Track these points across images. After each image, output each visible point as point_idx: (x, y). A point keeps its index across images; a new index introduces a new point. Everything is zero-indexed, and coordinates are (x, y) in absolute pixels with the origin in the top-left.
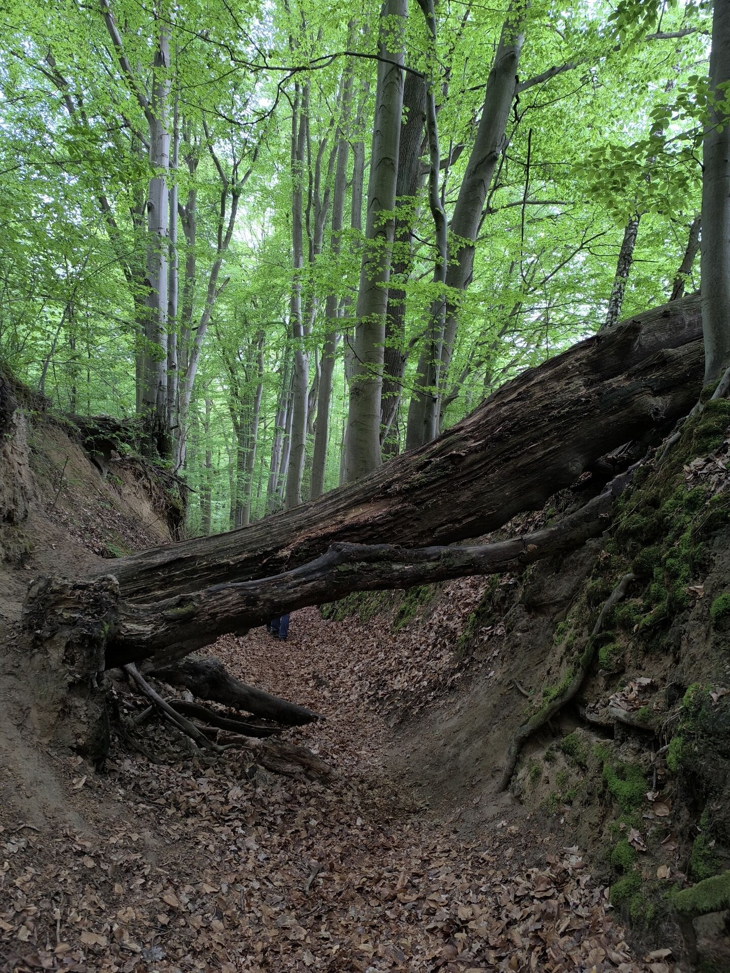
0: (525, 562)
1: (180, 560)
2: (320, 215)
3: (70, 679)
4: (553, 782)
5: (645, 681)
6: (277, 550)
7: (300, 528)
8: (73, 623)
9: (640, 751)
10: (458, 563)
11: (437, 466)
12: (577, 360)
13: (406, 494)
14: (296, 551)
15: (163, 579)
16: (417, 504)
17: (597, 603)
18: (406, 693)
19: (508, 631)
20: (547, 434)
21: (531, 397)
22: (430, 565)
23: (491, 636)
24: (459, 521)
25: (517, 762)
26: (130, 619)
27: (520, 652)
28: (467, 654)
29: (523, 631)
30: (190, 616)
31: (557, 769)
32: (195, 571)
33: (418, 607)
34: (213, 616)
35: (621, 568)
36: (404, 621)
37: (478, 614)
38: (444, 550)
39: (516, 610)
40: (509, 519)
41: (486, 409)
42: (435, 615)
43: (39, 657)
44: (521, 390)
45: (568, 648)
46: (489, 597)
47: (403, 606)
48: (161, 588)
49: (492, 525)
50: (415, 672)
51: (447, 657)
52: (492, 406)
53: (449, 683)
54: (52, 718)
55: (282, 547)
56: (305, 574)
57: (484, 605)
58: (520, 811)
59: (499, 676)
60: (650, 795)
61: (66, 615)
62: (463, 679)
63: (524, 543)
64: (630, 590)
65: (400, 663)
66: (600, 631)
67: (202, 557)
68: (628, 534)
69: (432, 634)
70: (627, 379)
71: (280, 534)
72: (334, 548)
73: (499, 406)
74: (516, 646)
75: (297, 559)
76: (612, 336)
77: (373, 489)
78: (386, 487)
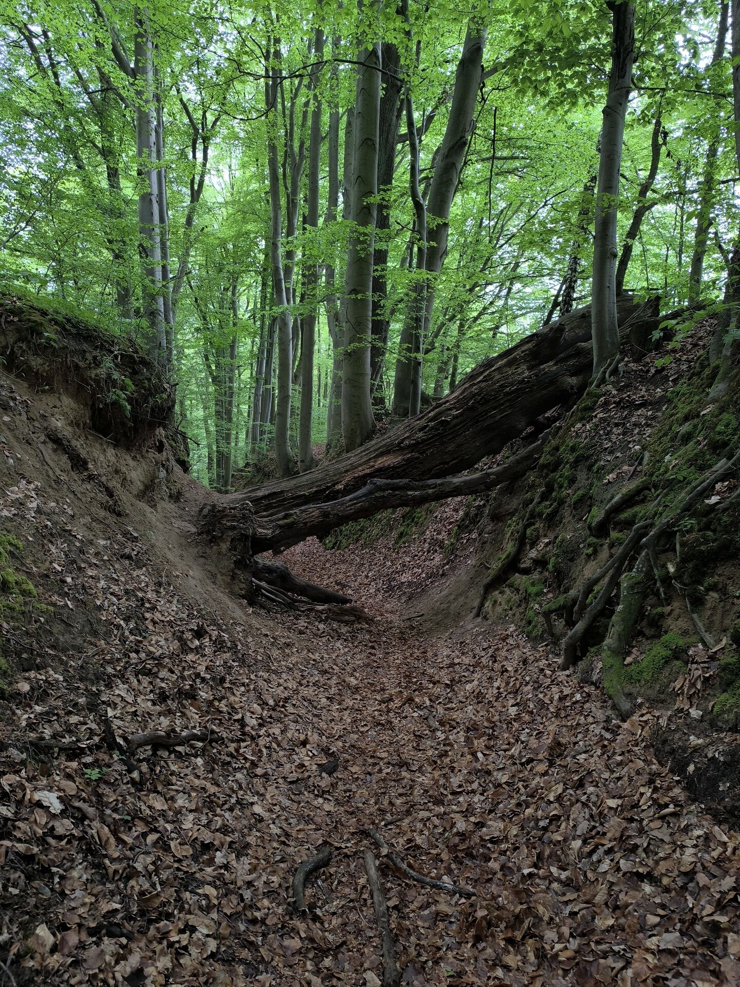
0: (489, 486)
1: (274, 493)
2: (296, 168)
3: (235, 559)
4: (503, 603)
5: (547, 541)
6: (334, 485)
7: (347, 471)
8: (233, 528)
9: (541, 572)
10: (448, 489)
11: (432, 428)
12: (523, 352)
13: (412, 448)
14: (347, 485)
15: (266, 505)
16: (421, 454)
17: (527, 505)
18: (410, 584)
19: (480, 535)
20: (503, 404)
21: (492, 379)
22: (430, 491)
23: (468, 540)
24: (447, 463)
25: (484, 599)
26: (260, 526)
27: (488, 546)
28: (452, 553)
29: (489, 534)
30: (293, 523)
31: (505, 596)
32: (285, 500)
33: (414, 529)
34: (305, 524)
35: (540, 486)
36: (404, 539)
37: (459, 527)
38: (439, 481)
39: (485, 520)
40: (479, 460)
41: (463, 387)
42: (428, 532)
43: (215, 547)
44: (485, 374)
45: (512, 533)
46: (467, 515)
47: (402, 529)
48: (265, 511)
49: (469, 464)
50: (416, 570)
51: (438, 559)
52: (467, 385)
53: (441, 572)
54: (228, 579)
55: (337, 483)
56: (355, 498)
57: (463, 520)
58: (486, 623)
59: (474, 563)
60: (545, 590)
61: (229, 524)
62: (450, 568)
63: (488, 475)
64: (544, 497)
65: (404, 566)
66: (528, 520)
67: (287, 491)
68: (544, 466)
69: (427, 545)
70: (555, 364)
71: (335, 475)
72: (371, 482)
73: (471, 386)
74: (485, 543)
75: (347, 491)
76: (546, 334)
77: (392, 444)
78: (400, 443)
